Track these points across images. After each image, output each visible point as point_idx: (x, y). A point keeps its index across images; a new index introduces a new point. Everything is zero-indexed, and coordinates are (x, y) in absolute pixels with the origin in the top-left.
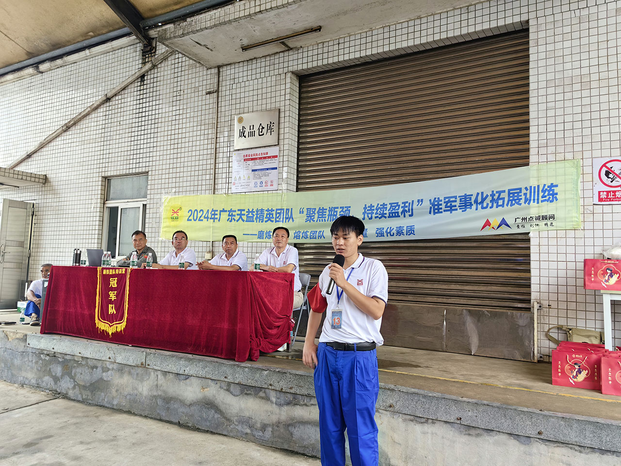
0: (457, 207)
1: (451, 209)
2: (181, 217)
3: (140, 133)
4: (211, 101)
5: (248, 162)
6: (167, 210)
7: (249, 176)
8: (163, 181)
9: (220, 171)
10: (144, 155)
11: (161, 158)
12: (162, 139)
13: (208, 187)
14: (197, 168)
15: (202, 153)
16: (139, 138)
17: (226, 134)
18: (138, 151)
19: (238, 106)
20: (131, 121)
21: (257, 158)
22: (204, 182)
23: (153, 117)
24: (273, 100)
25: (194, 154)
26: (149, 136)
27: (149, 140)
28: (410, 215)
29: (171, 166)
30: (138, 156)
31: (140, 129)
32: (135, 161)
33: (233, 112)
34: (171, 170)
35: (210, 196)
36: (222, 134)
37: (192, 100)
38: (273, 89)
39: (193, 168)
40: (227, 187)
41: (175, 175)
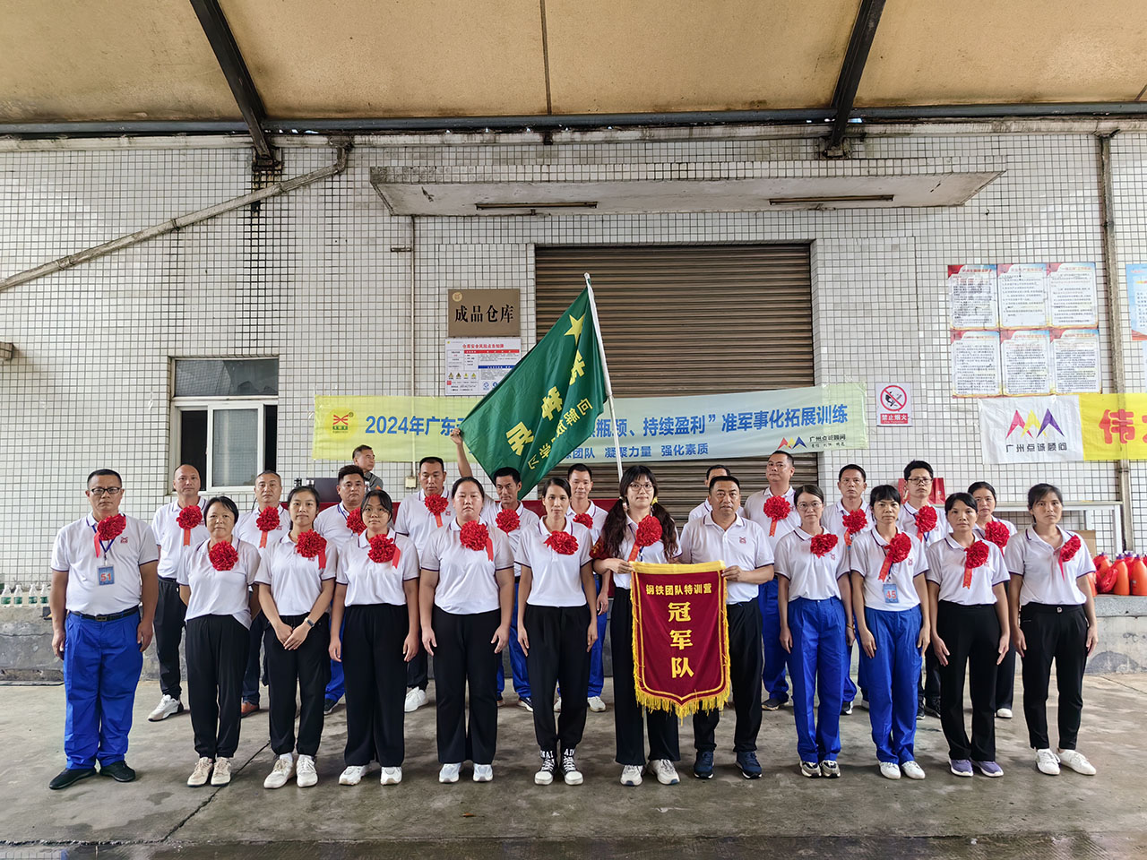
0: (752, 425)
1: (746, 426)
2: (352, 426)
3: (254, 293)
4: (401, 262)
5: (472, 355)
6: (323, 416)
7: (474, 375)
8: (312, 372)
9: (424, 364)
10: (268, 329)
11: (305, 336)
12: (305, 306)
13: (402, 385)
14: (379, 357)
15: (387, 335)
16: (254, 300)
17: (431, 313)
18: (254, 322)
19: (450, 276)
20: (232, 271)
21: (485, 352)
22: (394, 378)
23: (284, 271)
24: (508, 276)
25: (372, 335)
26: (276, 299)
27: (276, 307)
28: (700, 432)
29: (327, 350)
30: (254, 329)
31: (254, 286)
32: (246, 336)
33: (443, 283)
34: (327, 357)
35: (407, 398)
36: (424, 313)
37: (365, 256)
38: (508, 261)
39: (372, 357)
40: (437, 387)
41: (335, 364)
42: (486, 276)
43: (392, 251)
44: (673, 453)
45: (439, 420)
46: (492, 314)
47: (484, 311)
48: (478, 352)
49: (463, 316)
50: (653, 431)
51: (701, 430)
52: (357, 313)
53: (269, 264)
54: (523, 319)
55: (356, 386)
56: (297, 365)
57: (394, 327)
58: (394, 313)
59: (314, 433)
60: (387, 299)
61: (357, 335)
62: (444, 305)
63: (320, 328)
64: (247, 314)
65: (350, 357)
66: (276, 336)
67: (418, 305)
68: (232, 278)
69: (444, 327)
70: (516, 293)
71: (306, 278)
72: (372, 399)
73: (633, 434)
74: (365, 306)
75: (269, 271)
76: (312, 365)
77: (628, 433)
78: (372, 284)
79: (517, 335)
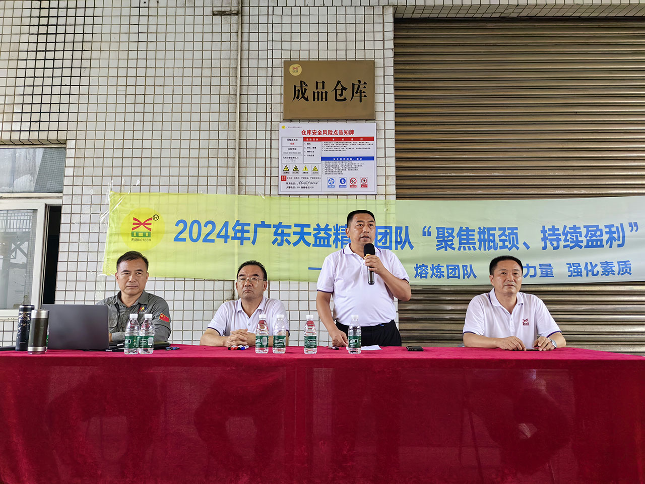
2: (158, 232)
3: (40, 64)
4: (226, 28)
5: (313, 144)
6: (119, 218)
7: (315, 168)
8: (107, 162)
9: (251, 153)
10: (55, 108)
11: (101, 117)
12: (103, 81)
13: (222, 180)
14: (195, 144)
15: (205, 117)
16: (39, 73)
17: (262, 90)
18: (37, 99)
19: (286, 46)
20: (15, 38)
21: (330, 139)
22: (213, 172)
23: (79, 38)
24: (360, 46)
25: (186, 117)
26: (67, 72)
27: (66, 81)
28: (619, 246)
29: (129, 135)
30: (36, 108)
31: (41, 55)
32: (26, 117)
33: (277, 54)
34: (128, 144)
35: (230, 196)
36: (253, 90)
37: (180, 20)
38: (360, 28)
39: (185, 144)
40: (268, 183)
41: (137, 153)
42: (332, 46)
43: (214, 14)
44: (584, 273)
45: (269, 226)
46: (339, 92)
47: (329, 88)
48: (321, 139)
49: (303, 94)
50: (555, 243)
51: (620, 242)
52: (168, 90)
53: (61, 29)
54: (379, 98)
55: (164, 181)
56: (89, 153)
57: (215, 108)
58: (215, 90)
59: (107, 241)
60: (206, 72)
61: (167, 117)
62: (278, 81)
63: (121, 108)
64: (29, 90)
65: (157, 144)
66: (63, 117)
67: (245, 80)
68: (14, 47)
69: (278, 108)
70: (370, 65)
71: (105, 46)
72: (183, 198)
73: (528, 247)
74: (178, 81)
75: (60, 38)
76: (108, 153)
77: (521, 245)
78: (188, 55)
79: (371, 118)
